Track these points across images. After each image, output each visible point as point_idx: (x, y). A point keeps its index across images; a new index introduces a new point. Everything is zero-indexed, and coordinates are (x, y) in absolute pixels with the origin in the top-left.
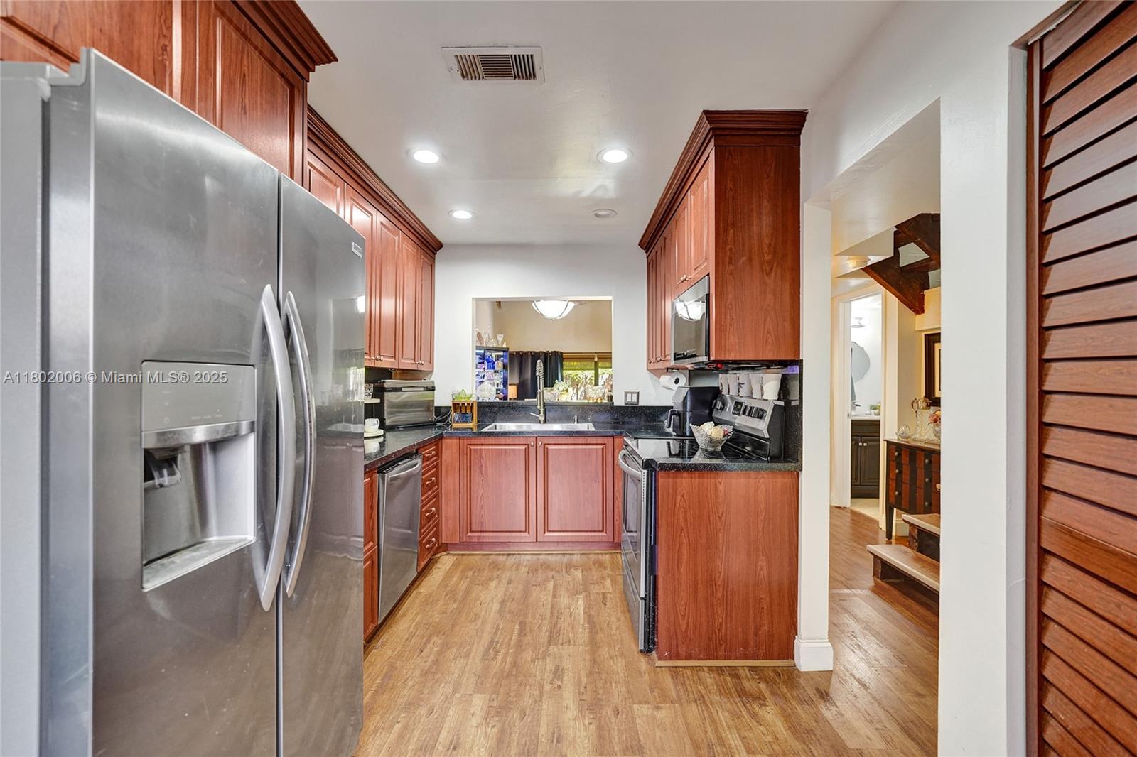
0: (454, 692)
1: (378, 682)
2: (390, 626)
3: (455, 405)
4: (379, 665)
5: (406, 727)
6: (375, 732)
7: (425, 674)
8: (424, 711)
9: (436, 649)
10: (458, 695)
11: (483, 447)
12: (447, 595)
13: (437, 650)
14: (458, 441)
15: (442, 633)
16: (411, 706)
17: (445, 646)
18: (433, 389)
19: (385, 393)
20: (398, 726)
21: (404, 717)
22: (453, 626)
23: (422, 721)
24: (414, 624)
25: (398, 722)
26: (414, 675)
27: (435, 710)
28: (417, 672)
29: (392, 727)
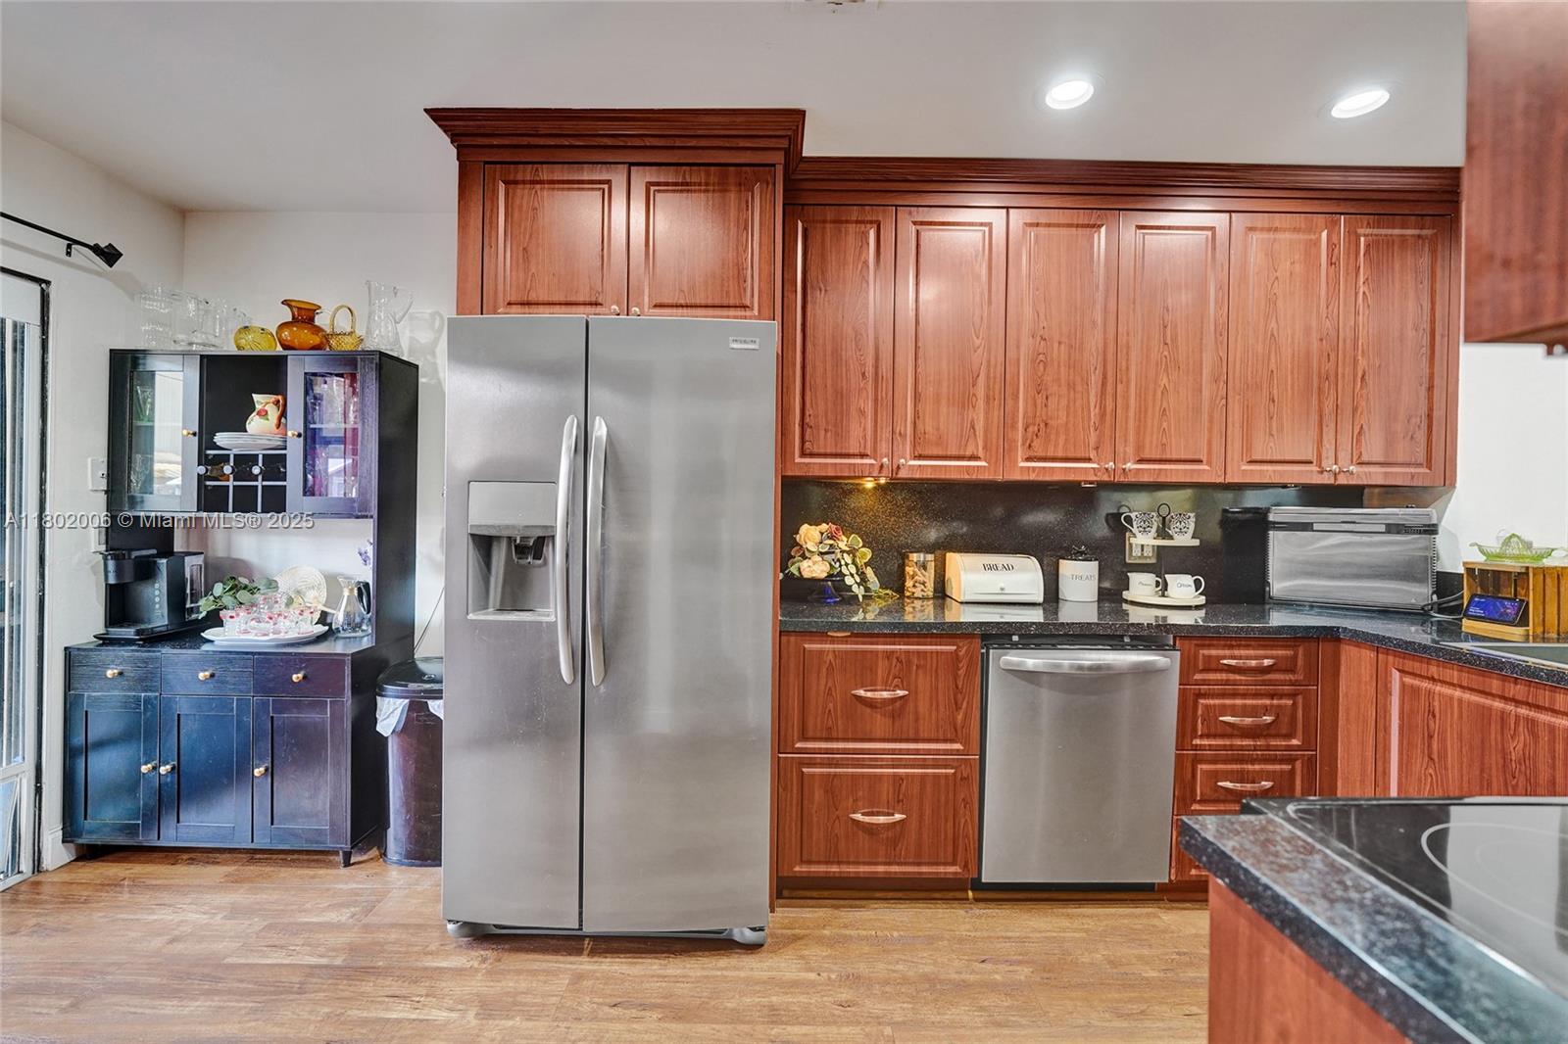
0: (894, 1024)
1: (895, 934)
2: (1030, 910)
3: (1470, 571)
4: (930, 925)
5: (812, 984)
6: (802, 957)
7: (931, 981)
8: (845, 995)
9: (997, 977)
10: (888, 1031)
11: (1438, 688)
12: (1178, 953)
13: (995, 979)
14: (1373, 655)
15: (1047, 975)
16: (854, 980)
17: (1010, 989)
18: (1431, 530)
19: (1271, 532)
20: (813, 976)
21: (829, 978)
22: (1080, 986)
23: (825, 999)
24: (1055, 934)
25: (819, 975)
26: (921, 966)
27: (849, 1009)
28: (928, 969)
29: (811, 970)
